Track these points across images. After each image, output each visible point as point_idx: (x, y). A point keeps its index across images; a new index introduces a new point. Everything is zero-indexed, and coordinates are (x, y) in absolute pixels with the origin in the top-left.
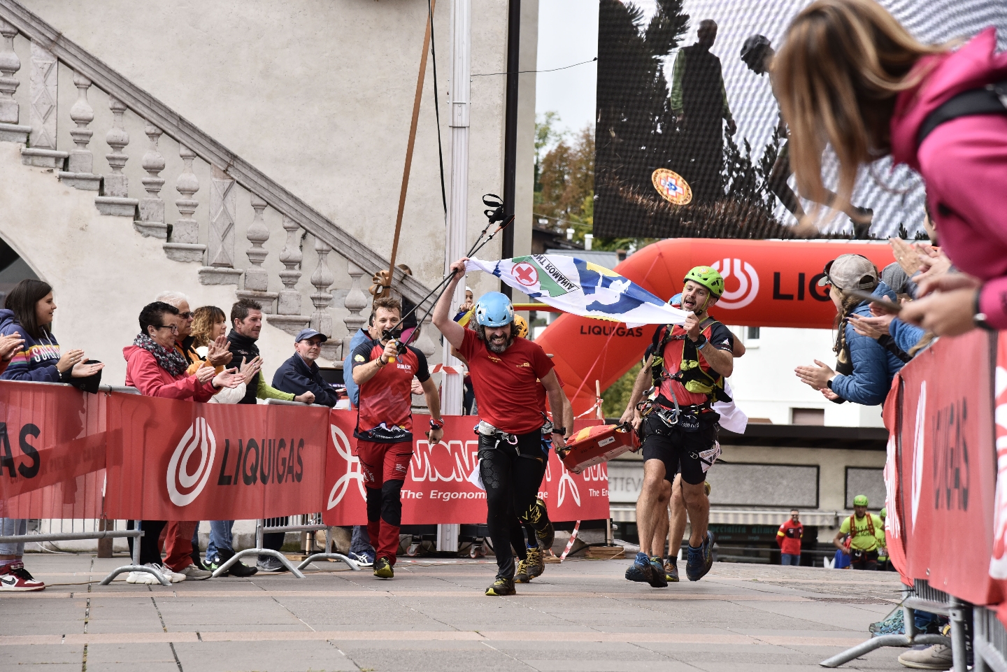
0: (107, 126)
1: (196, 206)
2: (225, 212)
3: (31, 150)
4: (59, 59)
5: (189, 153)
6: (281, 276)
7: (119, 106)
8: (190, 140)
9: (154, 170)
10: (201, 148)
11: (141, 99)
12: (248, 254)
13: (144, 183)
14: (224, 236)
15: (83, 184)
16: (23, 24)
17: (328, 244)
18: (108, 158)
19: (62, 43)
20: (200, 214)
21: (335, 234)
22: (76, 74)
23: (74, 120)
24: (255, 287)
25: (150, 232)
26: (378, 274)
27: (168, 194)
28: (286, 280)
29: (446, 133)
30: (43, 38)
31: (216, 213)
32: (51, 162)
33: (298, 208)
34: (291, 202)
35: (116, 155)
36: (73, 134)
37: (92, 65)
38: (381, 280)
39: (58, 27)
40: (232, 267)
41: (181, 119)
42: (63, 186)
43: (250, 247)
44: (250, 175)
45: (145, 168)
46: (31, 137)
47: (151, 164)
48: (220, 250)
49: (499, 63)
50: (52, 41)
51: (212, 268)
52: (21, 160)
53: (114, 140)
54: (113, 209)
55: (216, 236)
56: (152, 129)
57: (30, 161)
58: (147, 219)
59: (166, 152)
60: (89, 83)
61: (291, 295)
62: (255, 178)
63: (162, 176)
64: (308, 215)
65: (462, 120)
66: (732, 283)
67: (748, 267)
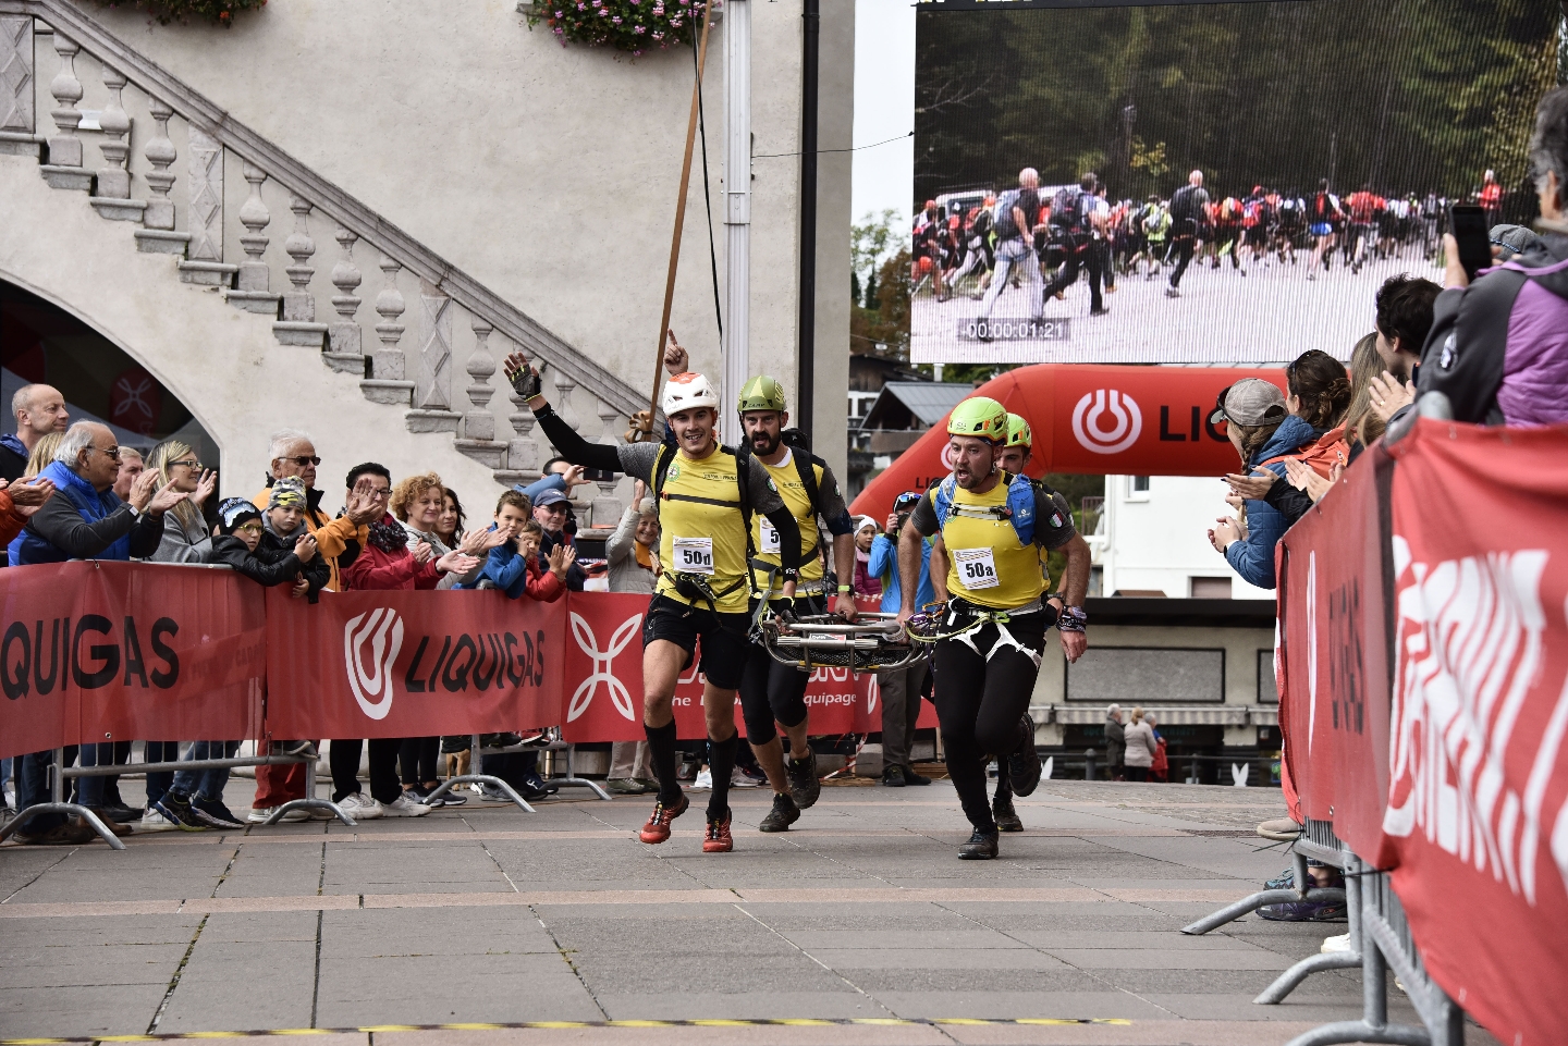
0: (288, 231)
1: (401, 331)
2: (439, 337)
3: (191, 263)
4: (224, 145)
5: (392, 263)
6: (513, 420)
7: (302, 204)
8: (392, 247)
9: (347, 286)
10: (407, 257)
11: (330, 195)
12: (468, 392)
13: (335, 303)
14: (438, 369)
15: (257, 305)
16: (178, 102)
17: (571, 378)
18: (289, 272)
19: (228, 126)
20: (407, 343)
21: (580, 364)
22: (246, 165)
23: (244, 223)
24: (478, 435)
25: (343, 366)
26: (635, 416)
27: (366, 317)
28: (519, 425)
29: (720, 233)
30: (204, 120)
31: (427, 339)
32: (216, 278)
33: (532, 331)
34: (523, 325)
35: (299, 267)
36: (243, 242)
37: (266, 152)
38: (640, 424)
39: (223, 106)
40: (448, 409)
41: (381, 220)
42: (233, 309)
43: (471, 383)
44: (470, 290)
45: (336, 283)
46: (191, 247)
47: (343, 278)
48: (433, 387)
49: (791, 141)
50: (216, 123)
51: (422, 411)
52: (178, 276)
53: (295, 248)
54: (295, 338)
55: (429, 369)
56: (344, 234)
57: (190, 278)
58: (339, 349)
59: (364, 263)
60: (263, 176)
61: (525, 444)
62: (477, 295)
63: (357, 295)
64: (546, 342)
65: (741, 215)
66: (1107, 422)
67: (1128, 400)
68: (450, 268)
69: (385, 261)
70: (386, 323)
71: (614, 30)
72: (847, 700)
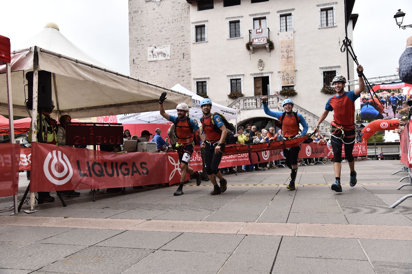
7: (301, 111)
10: (311, 114)
14: (314, 124)
20: (311, 122)
41: (308, 111)
44: (317, 117)
56: (305, 113)
66: (384, 125)
67: (386, 123)
68: (315, 115)
69: (309, 115)
70: (309, 120)
71: (330, 92)
72: (357, 153)
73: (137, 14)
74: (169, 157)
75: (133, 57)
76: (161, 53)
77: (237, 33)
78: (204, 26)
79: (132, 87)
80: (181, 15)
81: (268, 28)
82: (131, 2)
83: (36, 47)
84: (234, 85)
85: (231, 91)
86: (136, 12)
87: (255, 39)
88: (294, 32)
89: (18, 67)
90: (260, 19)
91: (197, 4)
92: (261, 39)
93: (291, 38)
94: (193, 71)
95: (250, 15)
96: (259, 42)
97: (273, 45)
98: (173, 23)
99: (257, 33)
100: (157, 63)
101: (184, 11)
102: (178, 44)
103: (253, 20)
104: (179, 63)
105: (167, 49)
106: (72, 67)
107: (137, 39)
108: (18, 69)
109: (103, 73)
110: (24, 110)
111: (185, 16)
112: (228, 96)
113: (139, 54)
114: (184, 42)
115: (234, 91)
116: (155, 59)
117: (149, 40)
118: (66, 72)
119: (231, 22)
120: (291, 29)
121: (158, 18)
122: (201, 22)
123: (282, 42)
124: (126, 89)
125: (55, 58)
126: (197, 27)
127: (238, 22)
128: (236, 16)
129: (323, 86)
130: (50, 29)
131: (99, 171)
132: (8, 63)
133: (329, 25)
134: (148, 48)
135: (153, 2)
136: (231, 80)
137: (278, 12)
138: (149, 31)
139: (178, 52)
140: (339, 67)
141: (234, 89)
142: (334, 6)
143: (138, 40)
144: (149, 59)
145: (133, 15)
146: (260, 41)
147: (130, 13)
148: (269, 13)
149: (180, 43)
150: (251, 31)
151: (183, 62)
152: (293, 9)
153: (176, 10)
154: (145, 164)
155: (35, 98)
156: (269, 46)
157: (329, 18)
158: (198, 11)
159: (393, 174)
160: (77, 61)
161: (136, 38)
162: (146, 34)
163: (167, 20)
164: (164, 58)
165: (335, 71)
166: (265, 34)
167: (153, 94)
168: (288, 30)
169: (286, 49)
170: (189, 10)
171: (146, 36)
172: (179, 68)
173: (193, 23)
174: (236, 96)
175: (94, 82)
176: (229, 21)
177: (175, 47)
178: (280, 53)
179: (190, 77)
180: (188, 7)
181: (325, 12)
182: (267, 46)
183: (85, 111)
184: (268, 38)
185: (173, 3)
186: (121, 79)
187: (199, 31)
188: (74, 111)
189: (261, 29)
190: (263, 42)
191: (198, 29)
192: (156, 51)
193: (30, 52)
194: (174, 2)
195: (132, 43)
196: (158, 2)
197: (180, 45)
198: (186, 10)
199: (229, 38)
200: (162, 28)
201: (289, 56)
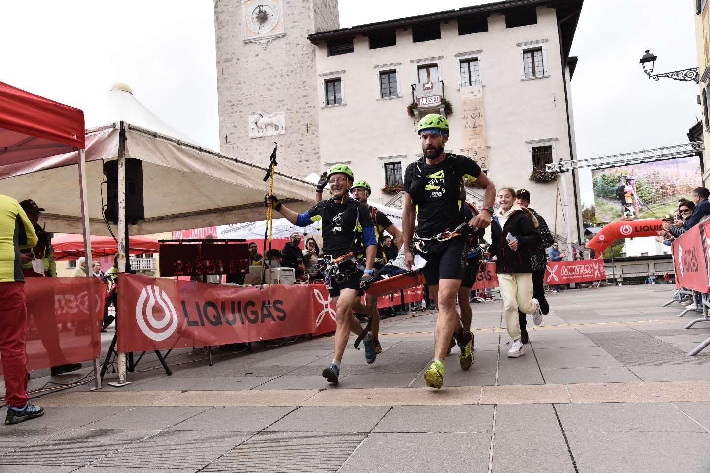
29: (563, 207)
49: (572, 192)
65: (566, 204)
66: (626, 230)
67: (629, 226)
71: (543, 180)
72: (592, 275)
73: (231, 63)
74: (316, 291)
75: (226, 132)
76: (271, 124)
77: (392, 90)
78: (339, 80)
79: (258, 180)
80: (301, 63)
81: (442, 81)
82: (221, 45)
83: (122, 123)
84: (391, 173)
85: (387, 183)
86: (228, 60)
87: (422, 98)
88: (483, 86)
89: (93, 154)
90: (428, 67)
91: (326, 46)
92: (431, 98)
93: (479, 96)
94: (323, 152)
95: (413, 61)
96: (429, 104)
97: (451, 108)
98: (288, 76)
99: (425, 89)
100: (265, 141)
101: (306, 57)
102: (299, 110)
103: (416, 69)
104: (301, 140)
105: (280, 119)
106: (173, 152)
107: (231, 104)
108: (94, 157)
109: (217, 160)
110: (69, 223)
111: (308, 64)
112: (381, 191)
113: (235, 127)
114: (307, 105)
115: (391, 183)
116: (261, 134)
117: (250, 104)
118: (164, 160)
119: (381, 73)
120: (477, 82)
121: (264, 69)
122: (333, 73)
123: (465, 103)
124: (249, 184)
125: (148, 139)
126: (327, 82)
127: (394, 72)
128: (389, 63)
129: (533, 170)
130: (119, 92)
131: (214, 316)
132: (81, 149)
133: (538, 75)
134: (250, 117)
135: (256, 45)
136: (386, 164)
137: (456, 55)
138: (250, 90)
139: (299, 122)
140: (556, 139)
141: (391, 178)
142: (544, 45)
143: (233, 105)
144: (251, 135)
145: (224, 65)
146: (429, 101)
147: (218, 63)
148: (442, 57)
149: (300, 108)
150: (414, 86)
151: (307, 137)
152: (480, 51)
153: (294, 55)
154: (281, 303)
155: (121, 203)
156: (445, 109)
157: (536, 64)
158: (328, 56)
159: (664, 306)
160: (179, 143)
161: (230, 102)
162: (245, 94)
163: (280, 72)
164: (277, 133)
165: (550, 147)
166: (438, 90)
167: (288, 191)
168: (472, 83)
169: (471, 113)
170: (315, 55)
171: (246, 97)
172: (300, 148)
173: (320, 76)
174: (395, 190)
175: (205, 174)
176: (379, 72)
177: (292, 115)
178: (463, 120)
179: (319, 161)
180: (313, 51)
181: (529, 55)
182: (442, 110)
183: (167, 222)
184: (442, 97)
185: (288, 45)
186: (243, 169)
187: (331, 88)
188: (149, 222)
189: (431, 82)
190: (435, 102)
191: (329, 84)
192: (262, 121)
193: (115, 130)
194: (290, 43)
195: (223, 110)
196: (263, 43)
197: (302, 111)
198: (309, 55)
199: (379, 97)
200: (272, 85)
201: (477, 124)
